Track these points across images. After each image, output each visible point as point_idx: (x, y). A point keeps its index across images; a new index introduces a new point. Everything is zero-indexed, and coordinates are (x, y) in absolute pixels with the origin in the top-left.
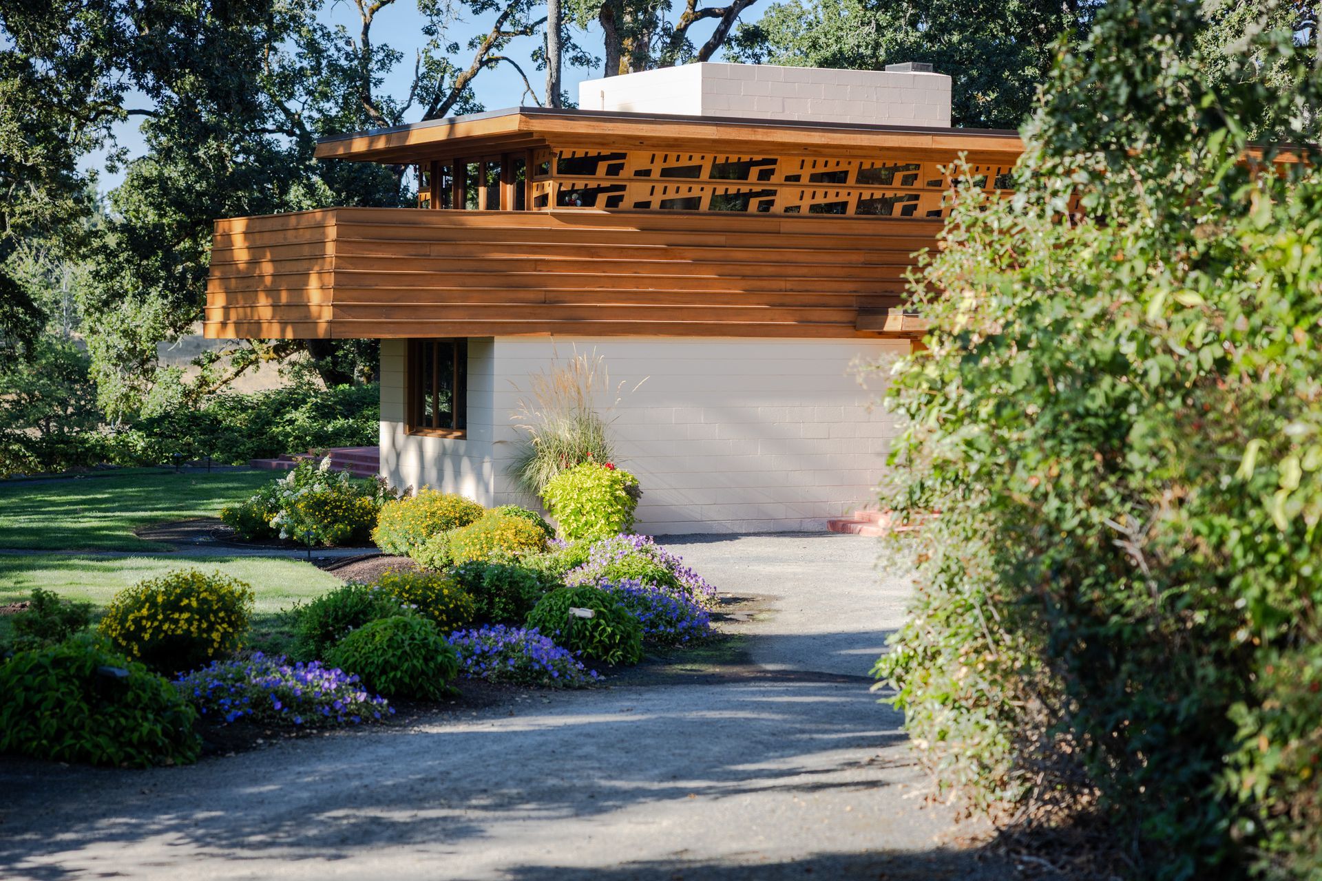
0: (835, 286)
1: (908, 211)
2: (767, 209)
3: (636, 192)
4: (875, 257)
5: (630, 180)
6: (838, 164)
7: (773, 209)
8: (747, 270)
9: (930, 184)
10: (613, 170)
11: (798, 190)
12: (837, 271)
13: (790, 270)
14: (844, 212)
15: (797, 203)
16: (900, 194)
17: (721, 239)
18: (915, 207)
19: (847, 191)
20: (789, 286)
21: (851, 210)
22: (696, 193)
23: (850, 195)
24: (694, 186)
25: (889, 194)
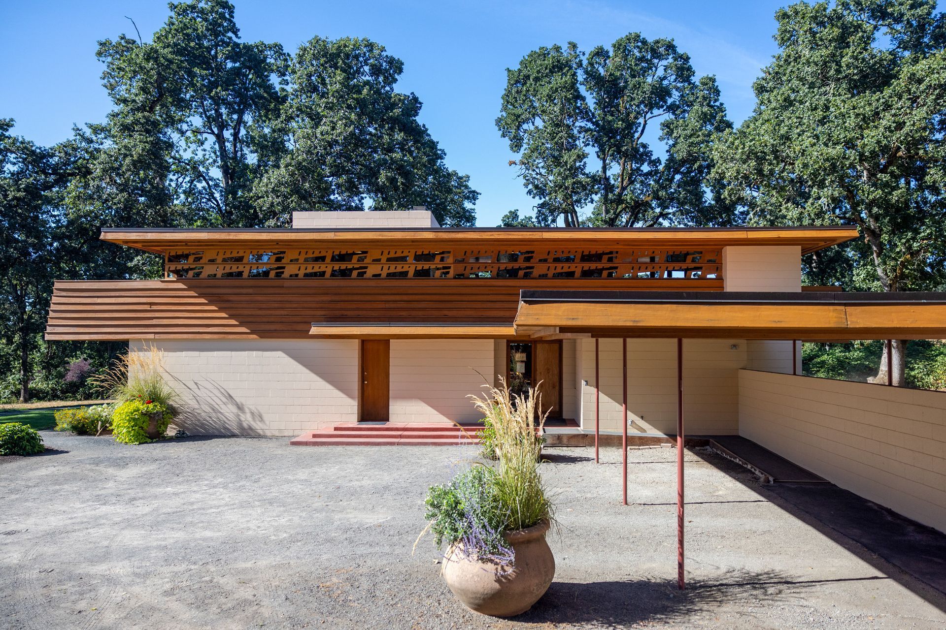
0: (312, 313)
1: (361, 275)
2: (281, 276)
3: (209, 270)
4: (337, 298)
5: (205, 264)
6: (320, 252)
7: (283, 276)
8: (264, 306)
9: (374, 260)
10: (198, 259)
11: (297, 266)
12: (314, 305)
13: (288, 305)
14: (324, 276)
15: (297, 272)
16: (356, 266)
17: (250, 291)
18: (365, 272)
19: (325, 266)
20: (286, 313)
21: (328, 275)
22: (241, 269)
23: (327, 268)
24: (240, 266)
25: (350, 266)
